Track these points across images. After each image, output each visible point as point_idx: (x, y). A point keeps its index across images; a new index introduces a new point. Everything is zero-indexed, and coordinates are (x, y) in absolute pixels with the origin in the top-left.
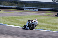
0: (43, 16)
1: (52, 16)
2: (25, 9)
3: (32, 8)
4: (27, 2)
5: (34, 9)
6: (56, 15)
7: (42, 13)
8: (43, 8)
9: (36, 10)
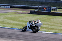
0: (15, 13)
1: (25, 14)
3: (3, 5)
6: (29, 12)
7: (14, 11)
8: (15, 4)
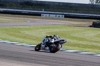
2: (42, 14)
4: (48, 3)
5: (58, 15)
6: (91, 25)
9: (61, 16)
